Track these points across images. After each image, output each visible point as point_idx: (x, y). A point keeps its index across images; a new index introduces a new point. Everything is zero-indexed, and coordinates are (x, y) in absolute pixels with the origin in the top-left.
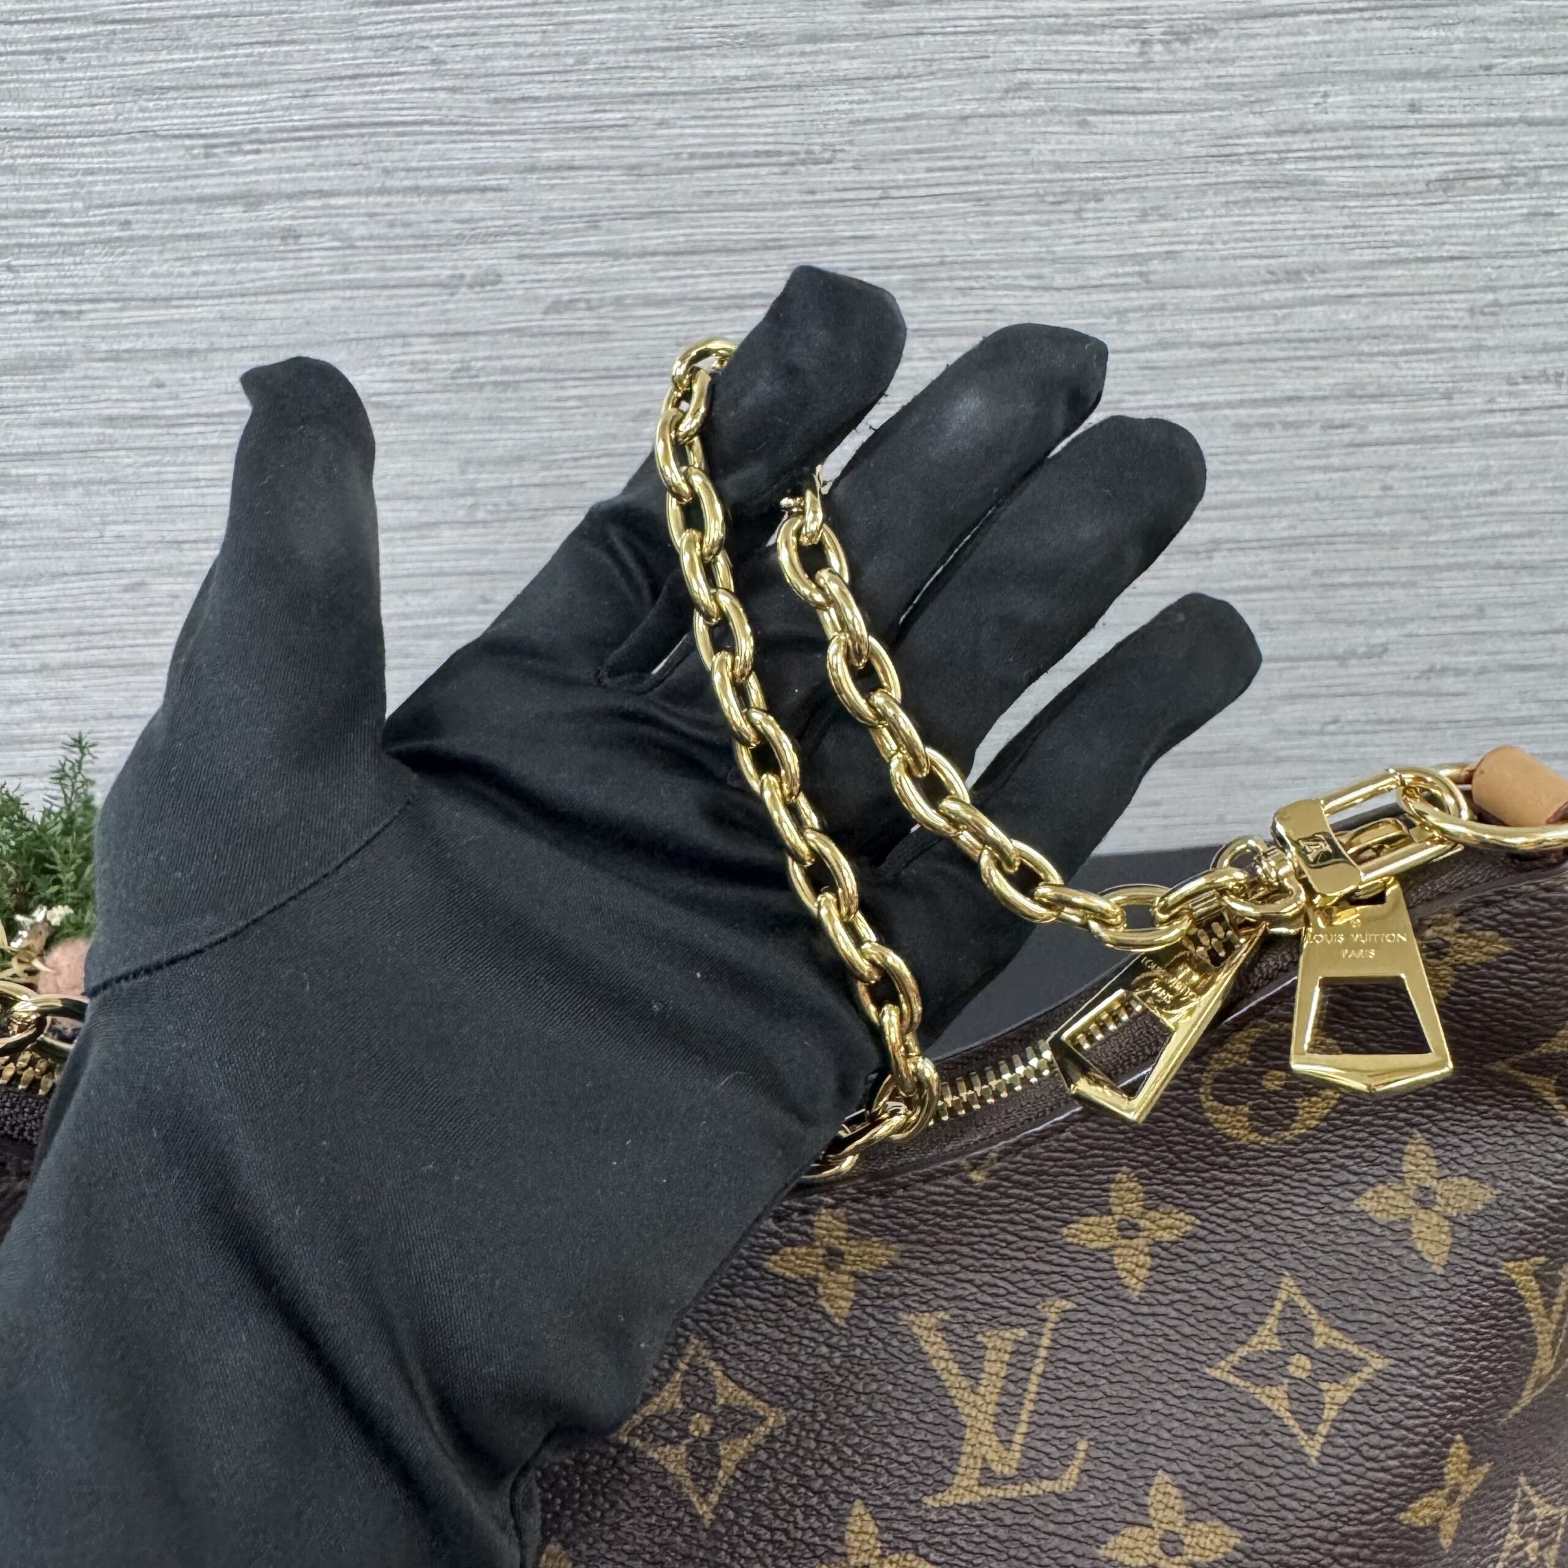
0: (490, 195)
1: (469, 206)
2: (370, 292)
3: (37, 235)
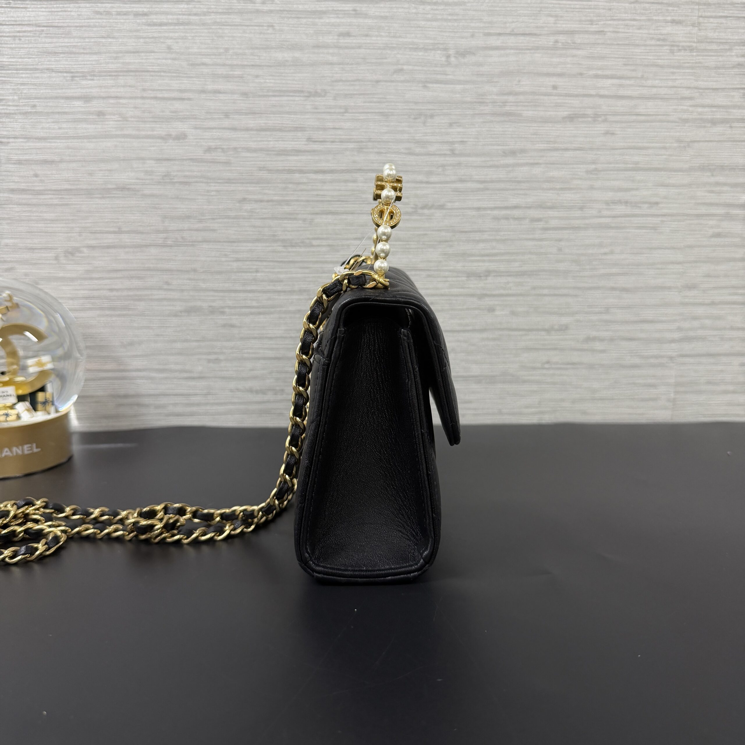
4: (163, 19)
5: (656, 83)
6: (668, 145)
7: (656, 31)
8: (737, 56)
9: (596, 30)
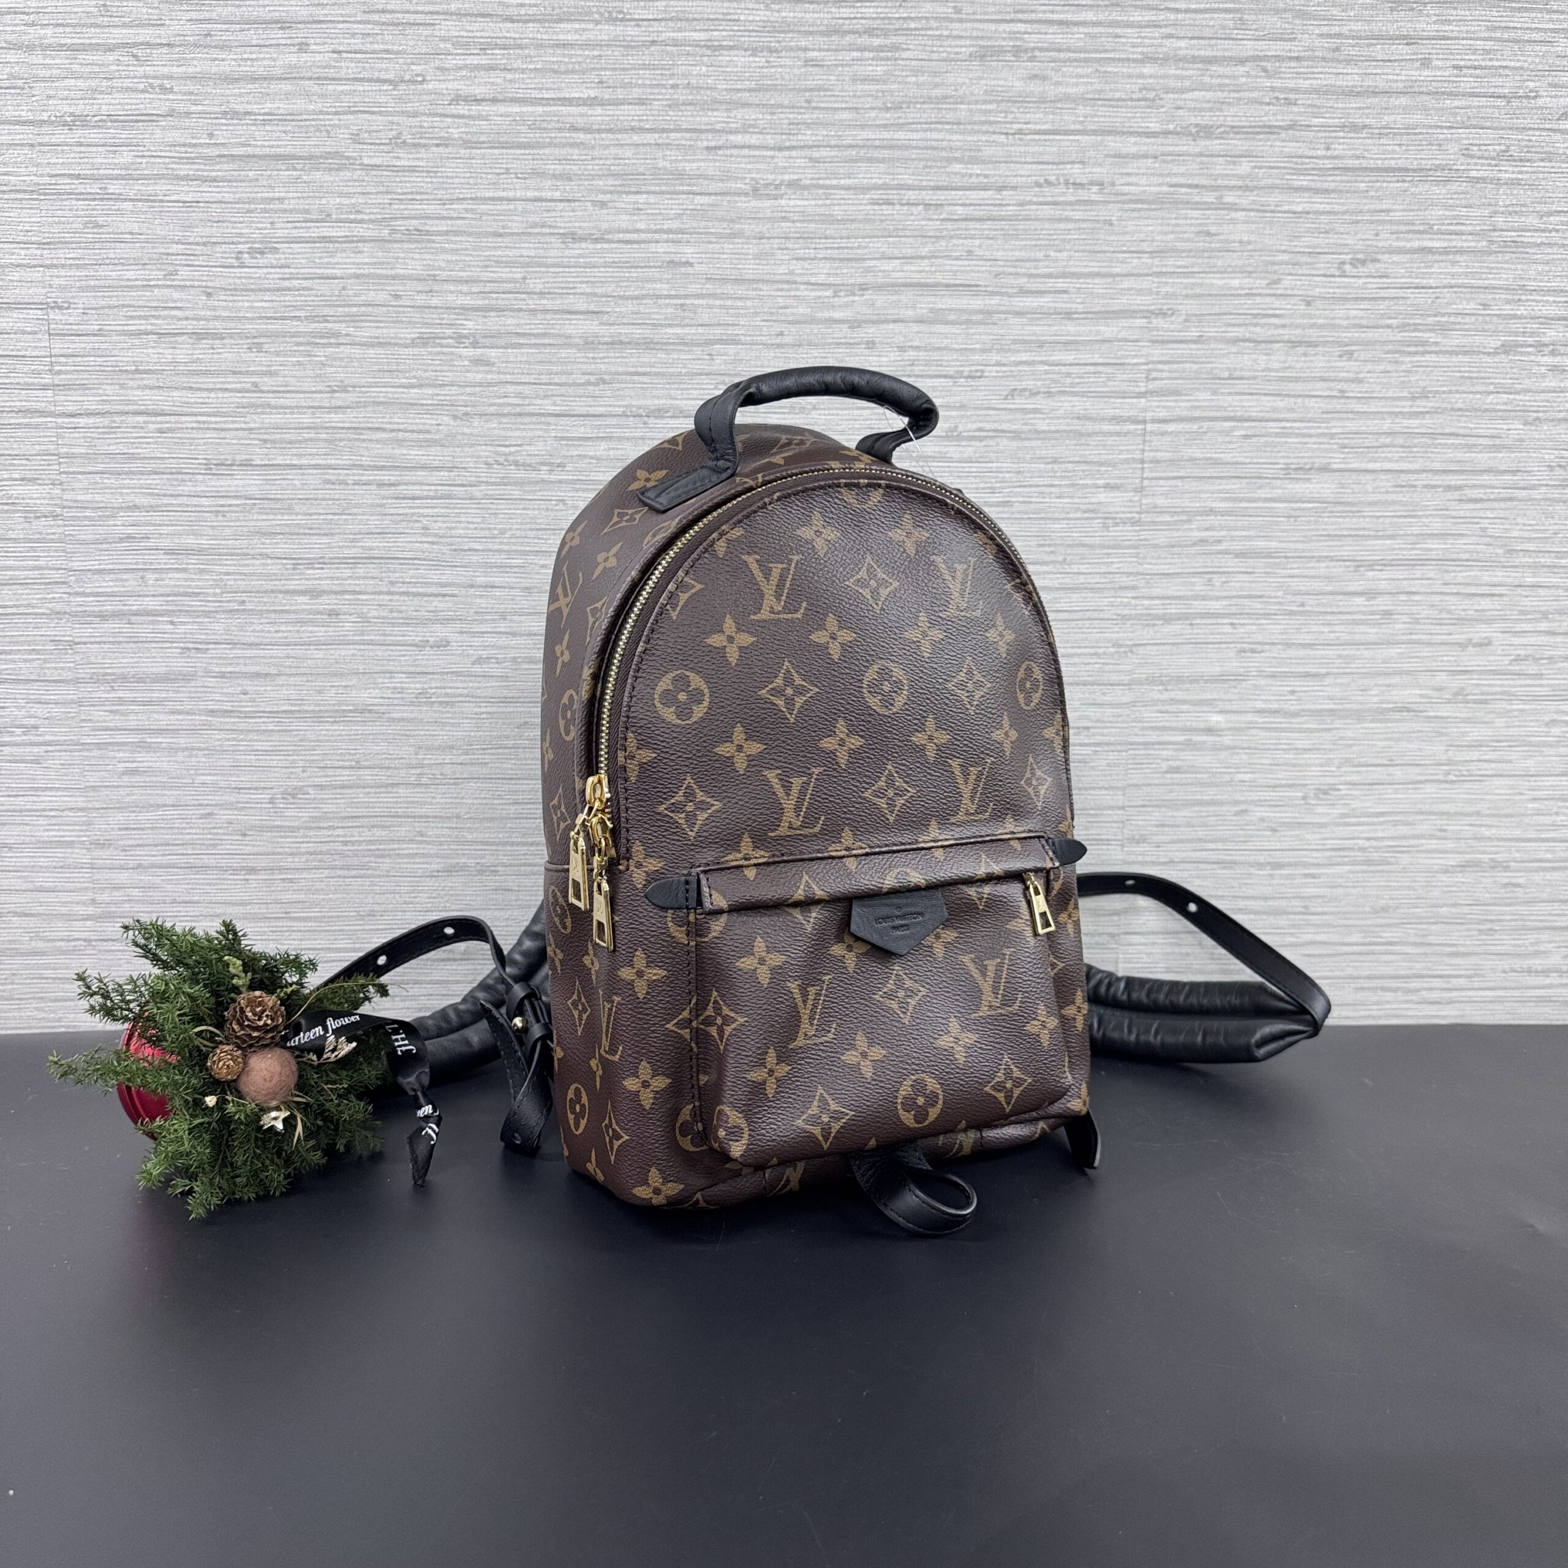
0: (447, 598)
1: (435, 603)
2: (375, 647)
3: (192, 606)
4: (416, 490)
5: (1083, 568)
6: (1101, 651)
7: (1084, 500)
8: (1199, 529)
9: (1000, 500)
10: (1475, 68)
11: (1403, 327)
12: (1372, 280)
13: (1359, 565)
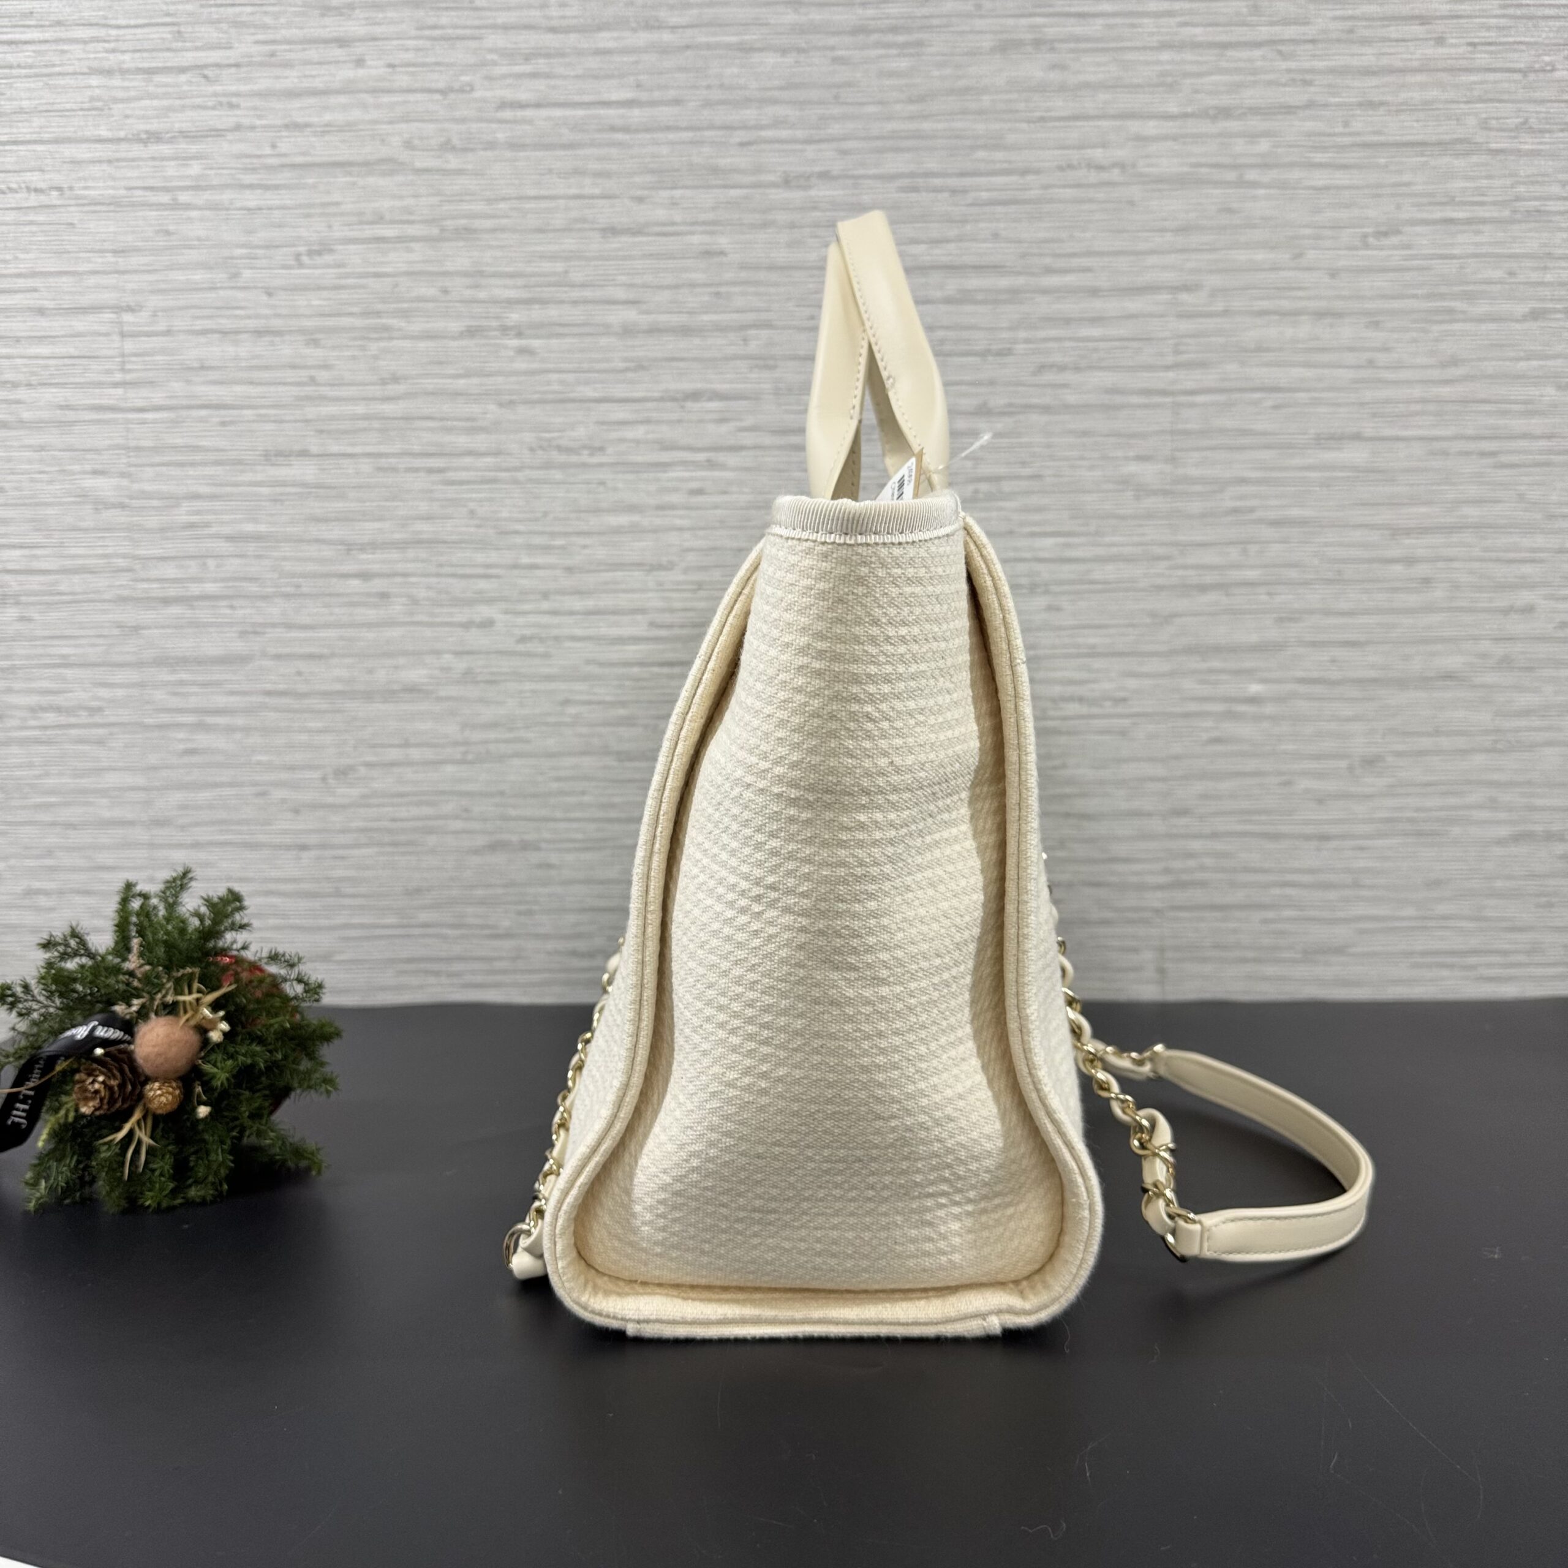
1: (481, 584)
2: (423, 628)
3: (250, 591)
4: (464, 476)
5: (1116, 539)
6: (1137, 621)
7: (1114, 472)
8: (1231, 499)
9: (1031, 474)
10: (1490, 44)
11: (1430, 297)
12: (1395, 252)
13: (1396, 532)
